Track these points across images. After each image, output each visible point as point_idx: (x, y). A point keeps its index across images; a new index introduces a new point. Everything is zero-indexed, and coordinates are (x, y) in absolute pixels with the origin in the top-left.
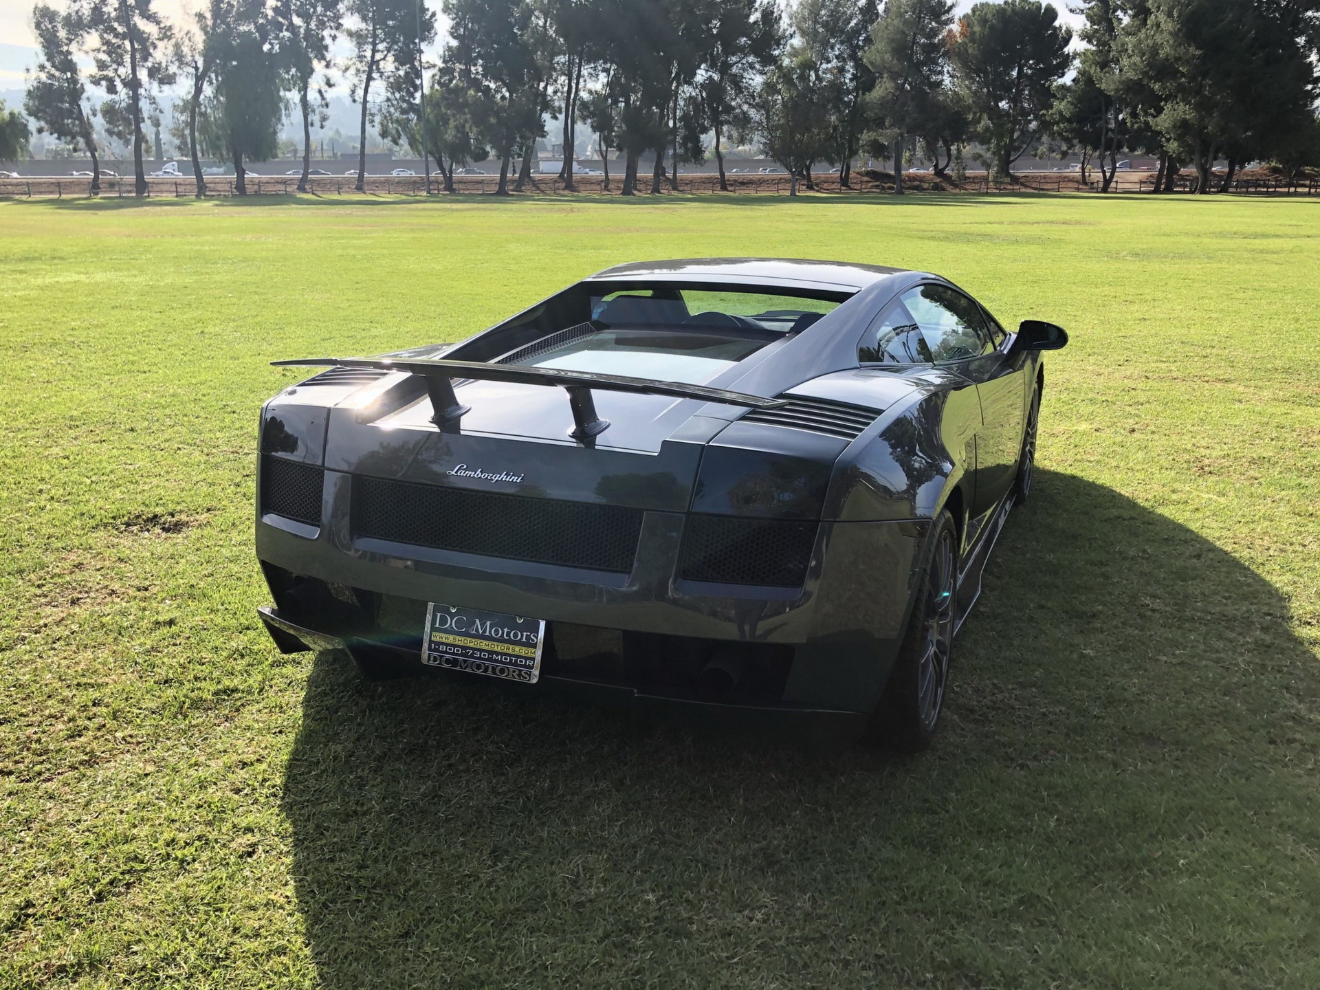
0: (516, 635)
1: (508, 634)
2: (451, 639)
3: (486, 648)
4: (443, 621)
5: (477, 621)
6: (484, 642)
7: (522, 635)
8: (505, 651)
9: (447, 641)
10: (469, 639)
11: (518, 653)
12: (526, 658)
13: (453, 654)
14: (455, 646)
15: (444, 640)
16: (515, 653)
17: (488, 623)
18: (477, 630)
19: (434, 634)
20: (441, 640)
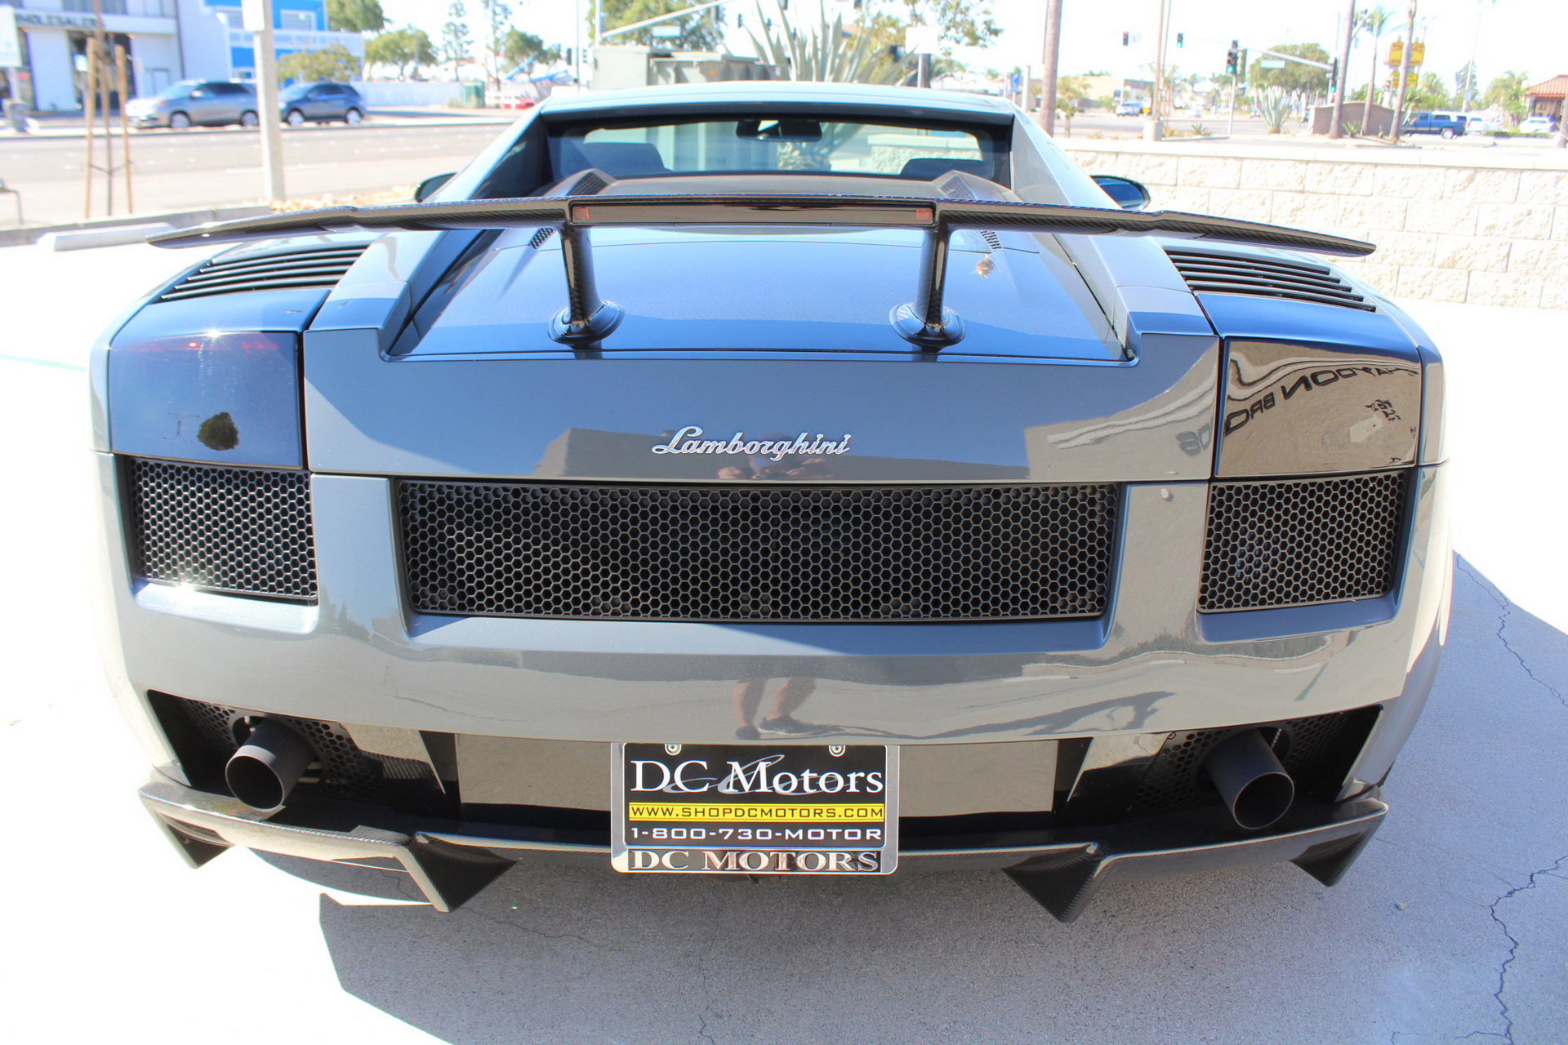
0: (831, 783)
1: (814, 783)
2: (677, 811)
3: (766, 819)
4: (653, 777)
5: (735, 765)
6: (759, 806)
7: (847, 780)
8: (812, 819)
9: (667, 818)
10: (721, 806)
11: (843, 819)
12: (864, 826)
13: (688, 842)
14: (689, 825)
15: (660, 817)
16: (836, 819)
17: (762, 767)
18: (738, 784)
19: (633, 805)
20: (653, 818)
